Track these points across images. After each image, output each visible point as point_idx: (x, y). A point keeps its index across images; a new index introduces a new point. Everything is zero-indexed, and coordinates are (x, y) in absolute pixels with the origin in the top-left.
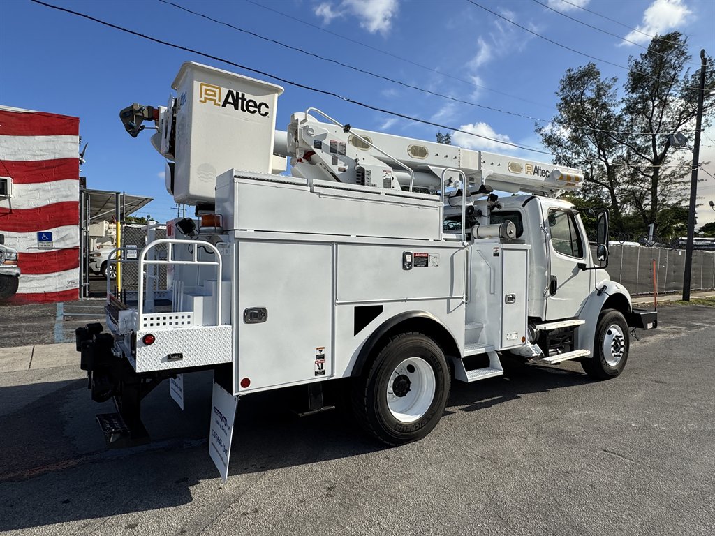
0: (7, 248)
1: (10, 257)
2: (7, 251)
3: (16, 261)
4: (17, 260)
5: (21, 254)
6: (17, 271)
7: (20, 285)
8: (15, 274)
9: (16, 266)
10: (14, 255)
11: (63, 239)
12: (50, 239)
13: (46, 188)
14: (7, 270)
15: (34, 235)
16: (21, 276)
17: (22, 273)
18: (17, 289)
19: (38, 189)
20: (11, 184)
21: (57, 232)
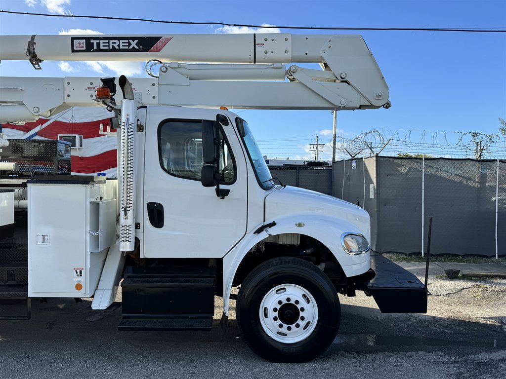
13: (103, 140)
19: (97, 142)
20: (83, 140)
21: (108, 172)
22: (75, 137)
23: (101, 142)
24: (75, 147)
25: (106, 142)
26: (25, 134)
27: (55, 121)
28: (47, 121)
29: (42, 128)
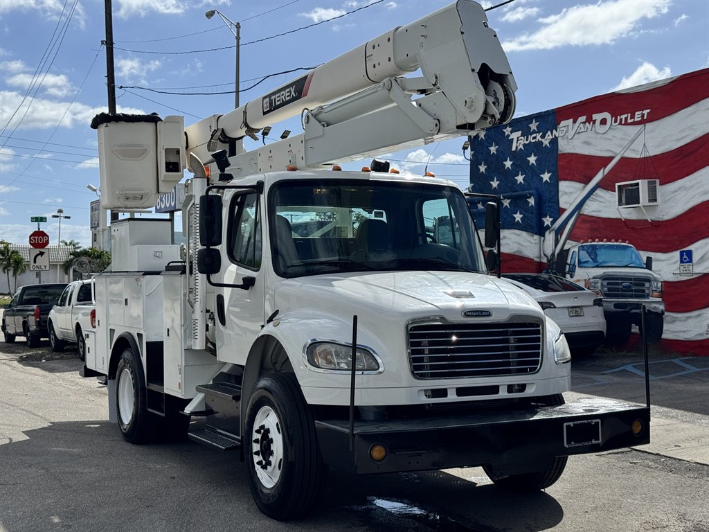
0: (655, 275)
1: (657, 287)
2: (656, 280)
3: (662, 294)
4: (662, 292)
5: (666, 282)
6: (662, 307)
7: (665, 327)
8: (660, 312)
9: (660, 299)
10: (660, 284)
11: (702, 259)
12: (690, 261)
13: (688, 184)
14: (654, 305)
15: (677, 254)
16: (666, 314)
17: (667, 310)
18: (661, 333)
19: (680, 188)
20: (658, 187)
21: (697, 249)
22: (638, 184)
23: (685, 189)
24: (639, 203)
25: (692, 187)
26: (584, 187)
27: (622, 158)
28: (611, 158)
29: (605, 173)
